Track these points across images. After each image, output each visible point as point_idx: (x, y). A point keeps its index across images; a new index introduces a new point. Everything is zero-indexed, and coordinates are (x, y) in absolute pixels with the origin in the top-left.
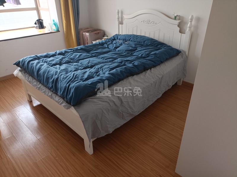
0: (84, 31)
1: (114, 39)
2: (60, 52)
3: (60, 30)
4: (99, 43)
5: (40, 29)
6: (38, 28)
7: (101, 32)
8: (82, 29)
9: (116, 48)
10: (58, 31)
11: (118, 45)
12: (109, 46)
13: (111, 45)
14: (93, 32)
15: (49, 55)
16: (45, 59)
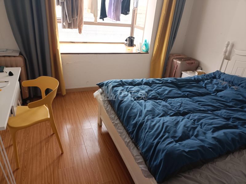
0: (176, 57)
1: (215, 77)
2: (147, 81)
3: (149, 52)
4: (194, 79)
5: (129, 46)
6: (128, 45)
7: (195, 62)
8: (173, 55)
9: (218, 91)
10: (147, 52)
11: (221, 87)
12: (207, 85)
13: (210, 85)
14: (187, 61)
15: (134, 82)
16: (130, 88)
